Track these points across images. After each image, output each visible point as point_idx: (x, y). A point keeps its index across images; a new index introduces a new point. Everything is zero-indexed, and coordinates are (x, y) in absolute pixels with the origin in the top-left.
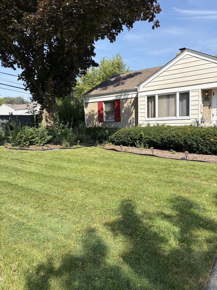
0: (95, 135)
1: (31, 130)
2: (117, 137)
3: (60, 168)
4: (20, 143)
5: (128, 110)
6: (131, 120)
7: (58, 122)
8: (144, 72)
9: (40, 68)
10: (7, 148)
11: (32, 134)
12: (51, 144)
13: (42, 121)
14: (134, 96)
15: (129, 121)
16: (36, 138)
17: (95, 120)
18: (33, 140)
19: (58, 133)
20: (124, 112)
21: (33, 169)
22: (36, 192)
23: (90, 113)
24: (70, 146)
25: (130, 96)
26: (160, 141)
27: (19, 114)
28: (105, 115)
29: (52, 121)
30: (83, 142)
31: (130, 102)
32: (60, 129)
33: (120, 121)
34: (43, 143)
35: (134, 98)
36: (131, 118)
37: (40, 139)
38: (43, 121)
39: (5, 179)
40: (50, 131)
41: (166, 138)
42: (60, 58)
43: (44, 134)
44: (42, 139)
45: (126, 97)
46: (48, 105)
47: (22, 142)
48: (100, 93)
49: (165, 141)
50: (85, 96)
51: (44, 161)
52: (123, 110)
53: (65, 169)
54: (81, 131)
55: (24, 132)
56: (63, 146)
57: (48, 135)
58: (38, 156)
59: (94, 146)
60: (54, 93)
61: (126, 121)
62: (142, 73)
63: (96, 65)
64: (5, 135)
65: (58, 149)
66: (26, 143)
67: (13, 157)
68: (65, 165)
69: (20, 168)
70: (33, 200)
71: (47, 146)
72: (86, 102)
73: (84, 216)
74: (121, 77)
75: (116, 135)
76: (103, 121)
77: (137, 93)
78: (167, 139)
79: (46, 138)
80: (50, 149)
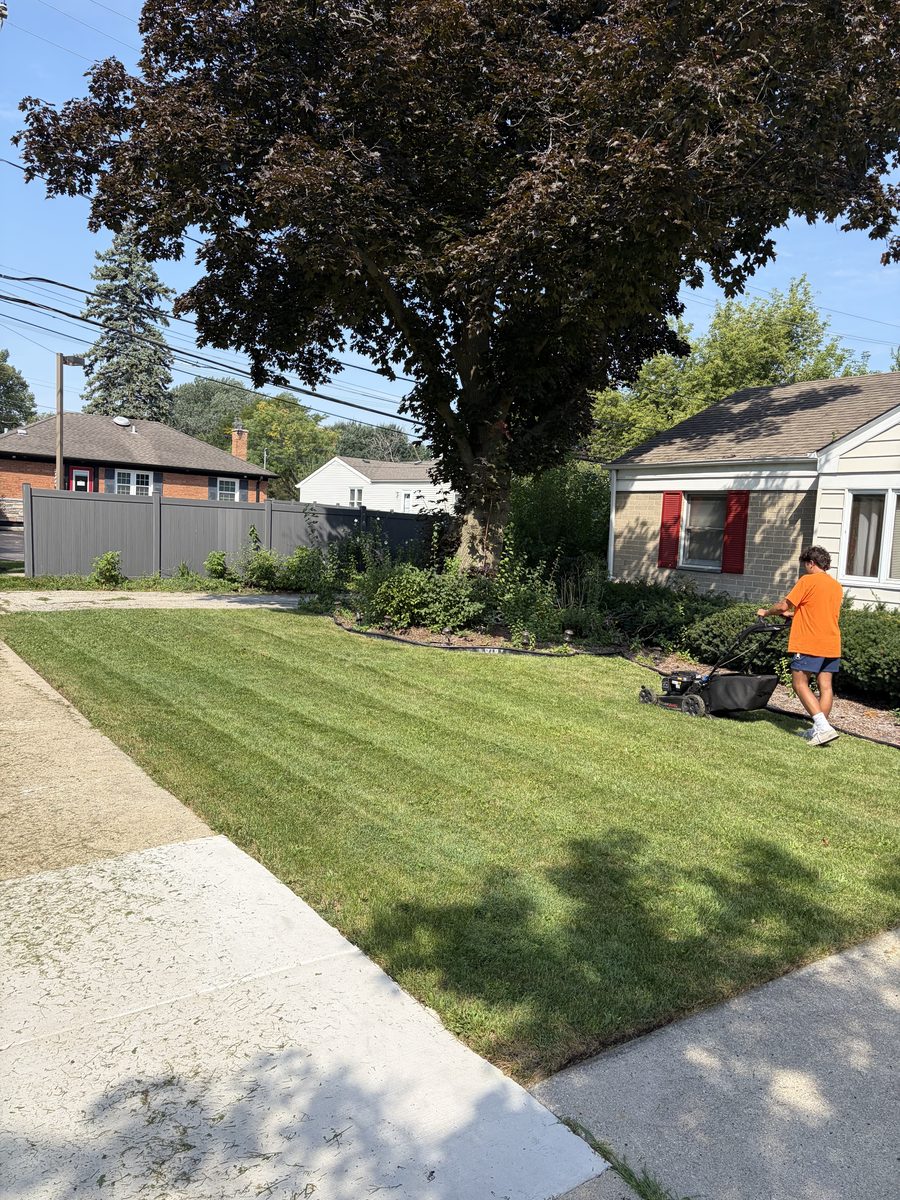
0: (635, 615)
1: (419, 577)
2: (710, 634)
3: (491, 715)
4: (380, 617)
5: (778, 533)
6: (783, 575)
7: (506, 559)
8: (868, 386)
9: (472, 372)
10: (340, 628)
11: (422, 591)
12: (476, 631)
13: (456, 550)
14: (806, 485)
15: (777, 578)
16: (431, 605)
17: (649, 558)
18: (423, 611)
19: (503, 595)
20: (764, 539)
21: (413, 708)
22: (415, 768)
23: (631, 530)
24: (536, 646)
25: (789, 484)
26: (866, 674)
27: (387, 509)
28: (687, 543)
29: (488, 554)
30: (586, 637)
31: (791, 505)
32: (514, 582)
33: (740, 571)
34: (450, 625)
35: (804, 494)
36: (786, 567)
37: (446, 609)
38: (460, 550)
39: (339, 723)
40: (478, 586)
41: (887, 664)
42: (541, 344)
43: (457, 596)
44: (451, 611)
45: (774, 485)
46: (483, 500)
47: (389, 614)
48: (676, 459)
49: (880, 675)
50: (617, 467)
51: (445, 688)
52: (758, 533)
53: (504, 719)
54: (586, 596)
55: (400, 582)
56: (515, 642)
57: (472, 599)
58: (431, 666)
59: (623, 656)
60: (507, 460)
61: (766, 574)
62: (860, 392)
63: (681, 349)
64: (336, 576)
65: (496, 651)
66: (400, 619)
67: (360, 661)
68: (507, 707)
69: (378, 696)
70: (407, 786)
71: (462, 637)
72: (620, 489)
73: (521, 841)
74: (773, 401)
75: (707, 626)
76: (673, 565)
77: (815, 473)
78: (889, 669)
79: (463, 609)
80: (470, 646)
